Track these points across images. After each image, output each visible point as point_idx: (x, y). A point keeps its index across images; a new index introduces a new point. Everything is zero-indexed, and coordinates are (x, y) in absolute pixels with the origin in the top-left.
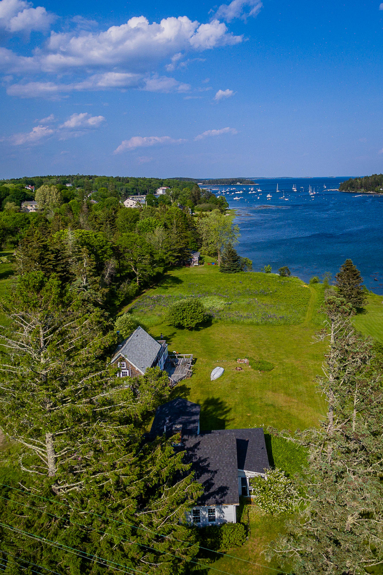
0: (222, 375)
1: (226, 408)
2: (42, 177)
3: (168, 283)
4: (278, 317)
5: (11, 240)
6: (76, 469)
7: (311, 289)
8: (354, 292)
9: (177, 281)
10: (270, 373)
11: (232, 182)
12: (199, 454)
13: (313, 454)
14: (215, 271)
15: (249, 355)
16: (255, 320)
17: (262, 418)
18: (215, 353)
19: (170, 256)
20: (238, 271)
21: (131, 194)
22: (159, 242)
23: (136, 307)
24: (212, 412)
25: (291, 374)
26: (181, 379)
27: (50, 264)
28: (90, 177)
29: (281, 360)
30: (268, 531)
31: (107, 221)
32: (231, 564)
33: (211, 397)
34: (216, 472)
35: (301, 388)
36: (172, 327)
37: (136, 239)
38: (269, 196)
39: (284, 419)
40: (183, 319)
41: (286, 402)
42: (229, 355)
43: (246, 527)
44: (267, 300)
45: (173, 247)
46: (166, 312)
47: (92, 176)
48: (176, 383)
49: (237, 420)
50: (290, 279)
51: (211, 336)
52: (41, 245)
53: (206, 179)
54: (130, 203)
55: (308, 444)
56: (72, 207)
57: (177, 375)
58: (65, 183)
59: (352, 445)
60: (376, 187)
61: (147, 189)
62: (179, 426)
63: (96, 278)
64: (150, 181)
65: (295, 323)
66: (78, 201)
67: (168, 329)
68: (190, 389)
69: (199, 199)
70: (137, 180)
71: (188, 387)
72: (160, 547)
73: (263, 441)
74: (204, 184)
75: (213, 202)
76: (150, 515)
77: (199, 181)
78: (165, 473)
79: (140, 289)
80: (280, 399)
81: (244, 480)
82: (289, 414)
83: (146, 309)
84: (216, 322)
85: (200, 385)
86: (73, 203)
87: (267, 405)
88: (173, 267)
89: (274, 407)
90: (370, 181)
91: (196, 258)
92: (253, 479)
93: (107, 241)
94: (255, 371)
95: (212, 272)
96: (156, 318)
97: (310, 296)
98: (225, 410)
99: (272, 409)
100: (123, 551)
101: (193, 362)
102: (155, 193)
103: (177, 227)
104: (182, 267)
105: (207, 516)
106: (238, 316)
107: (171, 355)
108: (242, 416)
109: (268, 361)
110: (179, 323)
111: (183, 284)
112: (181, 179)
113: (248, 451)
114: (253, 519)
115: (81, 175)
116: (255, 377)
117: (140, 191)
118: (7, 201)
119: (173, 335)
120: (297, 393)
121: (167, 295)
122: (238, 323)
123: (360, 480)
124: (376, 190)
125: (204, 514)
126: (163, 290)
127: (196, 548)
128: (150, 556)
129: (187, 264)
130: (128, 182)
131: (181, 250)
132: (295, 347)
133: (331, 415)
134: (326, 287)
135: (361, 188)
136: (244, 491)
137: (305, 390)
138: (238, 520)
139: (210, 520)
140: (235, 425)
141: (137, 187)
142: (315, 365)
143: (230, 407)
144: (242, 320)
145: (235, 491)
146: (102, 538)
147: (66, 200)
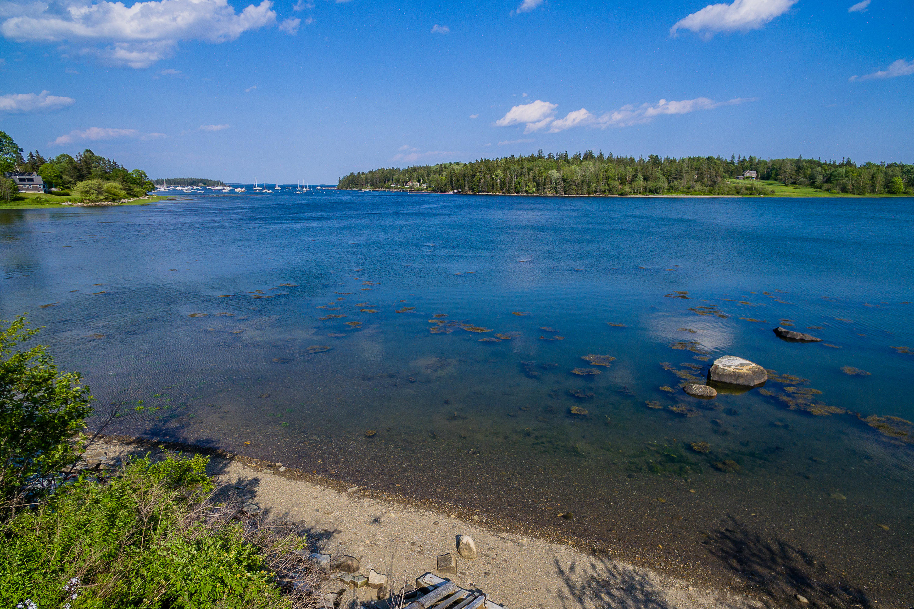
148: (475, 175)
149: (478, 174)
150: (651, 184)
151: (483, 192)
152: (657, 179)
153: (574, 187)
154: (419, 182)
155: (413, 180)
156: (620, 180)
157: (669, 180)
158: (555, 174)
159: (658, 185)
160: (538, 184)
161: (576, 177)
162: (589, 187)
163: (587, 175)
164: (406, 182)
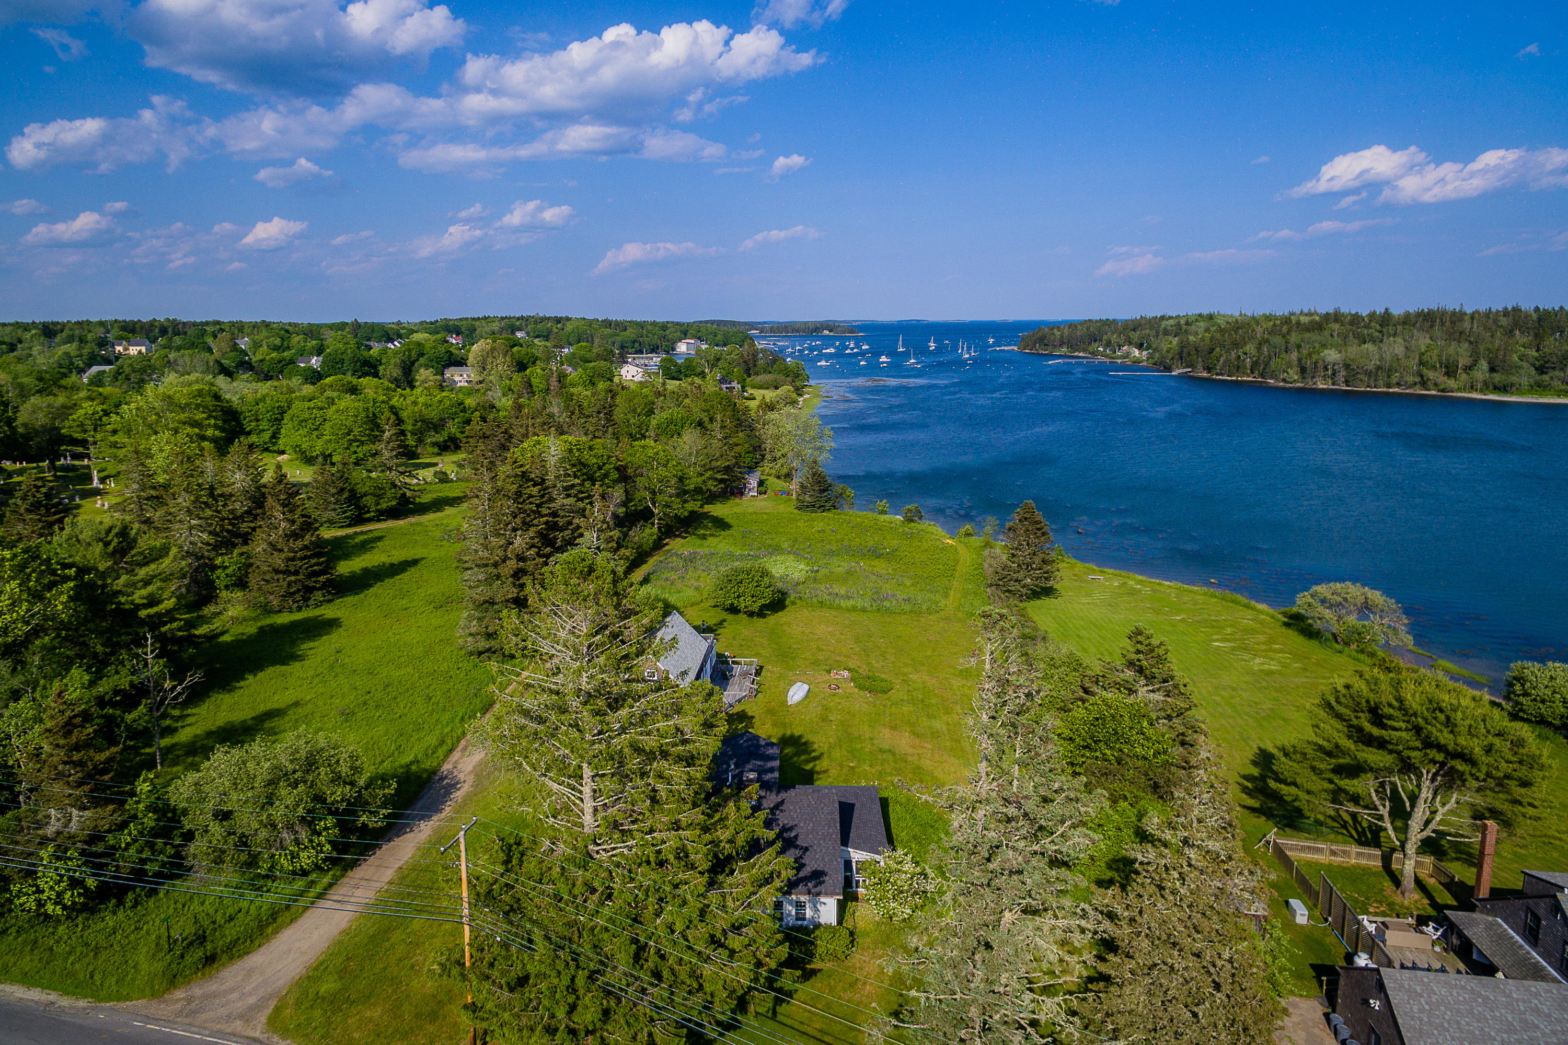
0: (807, 696)
1: (814, 751)
2: (473, 319)
3: (706, 528)
4: (901, 598)
5: (434, 440)
6: (622, 825)
7: (961, 549)
8: (1037, 560)
9: (722, 524)
10: (886, 696)
11: (813, 330)
12: (783, 819)
13: (956, 819)
14: (787, 508)
15: (851, 665)
16: (860, 604)
17: (873, 771)
18: (793, 659)
19: (709, 478)
20: (829, 510)
21: (631, 352)
22: (690, 454)
23: (654, 572)
24: (791, 758)
25: (922, 701)
26: (739, 701)
27: (531, 503)
28: (558, 320)
29: (905, 675)
30: (884, 943)
31: (599, 412)
32: (829, 984)
33: (788, 733)
34: (807, 849)
35: (938, 724)
36: (718, 609)
37: (657, 453)
38: (883, 359)
39: (910, 776)
40: (739, 597)
41: (913, 747)
42: (816, 663)
43: (852, 934)
44: (881, 566)
45: (714, 464)
46: (708, 582)
48: (731, 706)
49: (833, 772)
50: (922, 527)
51: (785, 628)
52: (519, 471)
53: (765, 323)
54: (630, 373)
55: (951, 806)
56: (533, 380)
57: (732, 694)
58: (513, 329)
59: (1012, 811)
60: (1090, 344)
61: (660, 342)
62: (752, 776)
63: (612, 533)
64: (664, 327)
65: (929, 612)
66: (543, 370)
67: (713, 612)
68: (753, 717)
69: (755, 366)
70: (641, 325)
71: (750, 714)
72: (735, 942)
73: (877, 807)
74: (761, 332)
75: (780, 372)
76: (724, 897)
77: (752, 326)
78: (741, 840)
79: (660, 539)
80: (904, 742)
81: (848, 864)
82: (919, 767)
83: (673, 576)
84: (793, 603)
85: (771, 712)
86: (533, 373)
87: (881, 751)
88: (712, 498)
89: (894, 754)
90: (1079, 333)
91: (753, 482)
92: (863, 863)
93: (609, 457)
94: (862, 693)
95: (782, 508)
96: (690, 593)
97: (957, 562)
98: (813, 754)
99: (890, 758)
100: (688, 941)
101: (758, 672)
102: (674, 349)
103: (723, 427)
104: (728, 499)
105: (793, 913)
106: (830, 594)
107: (722, 659)
108: (841, 766)
109: (883, 676)
110: (732, 604)
111: (733, 532)
112: (719, 323)
113: (854, 820)
114: (861, 925)
115: (541, 315)
116: (861, 702)
117: (648, 347)
118: (421, 366)
119: (721, 623)
120: (932, 733)
121: (707, 551)
122: (830, 607)
123: (1020, 859)
124: (1091, 350)
125: (790, 909)
126: (699, 542)
127: (783, 951)
128: (724, 954)
129: (737, 494)
130: (625, 330)
131: (728, 469)
132: (929, 653)
133: (983, 766)
134: (987, 545)
135: (1061, 346)
136: (848, 882)
137: (945, 728)
138: (840, 922)
139: (797, 919)
140: (830, 780)
141: (642, 339)
142: (963, 686)
143: (821, 751)
144: (837, 602)
145: (836, 878)
146: (658, 921)
147: (521, 366)
148: (1214, 350)
149: (1219, 349)
150: (1498, 377)
151: (1222, 374)
152: (1510, 369)
153: (1362, 377)
154: (1140, 347)
155: (1130, 343)
156: (1446, 367)
157: (1541, 370)
158: (1332, 355)
159: (1514, 379)
160: (1303, 370)
161: (1368, 361)
162: (1389, 377)
163: (1388, 358)
164: (1120, 346)
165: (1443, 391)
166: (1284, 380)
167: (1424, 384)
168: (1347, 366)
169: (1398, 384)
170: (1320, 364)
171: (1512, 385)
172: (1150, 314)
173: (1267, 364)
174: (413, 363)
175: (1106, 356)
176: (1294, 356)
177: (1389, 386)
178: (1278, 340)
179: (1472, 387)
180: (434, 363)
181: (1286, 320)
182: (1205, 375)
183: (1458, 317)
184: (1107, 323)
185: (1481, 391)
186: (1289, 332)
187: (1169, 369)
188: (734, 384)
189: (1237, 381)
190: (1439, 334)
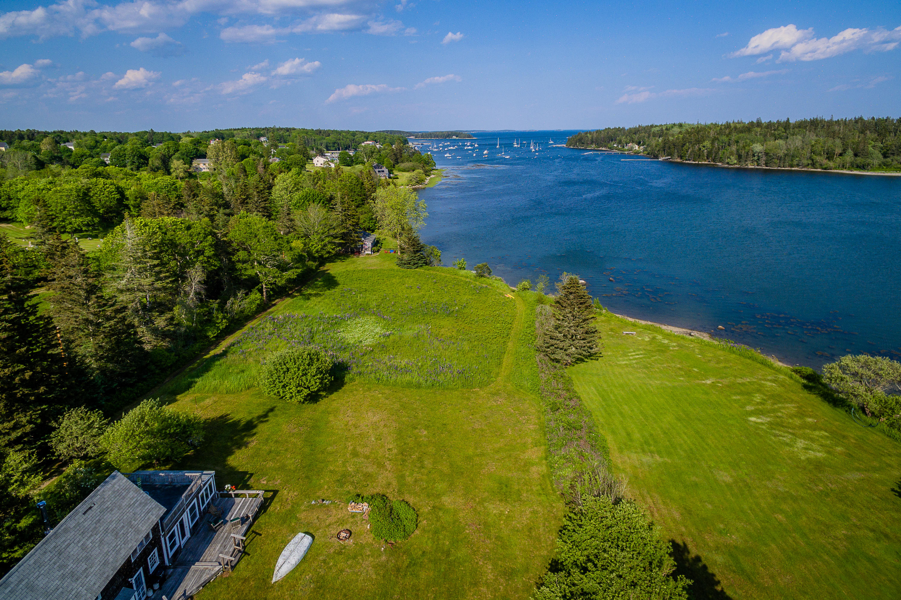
3: (315, 288)
9: (331, 283)
11: (447, 136)
14: (390, 265)
19: (329, 242)
20: (421, 266)
21: (332, 148)
28: (288, 130)
45: (332, 232)
47: (290, 129)
50: (489, 281)
53: (420, 132)
54: (319, 162)
56: (246, 166)
58: (259, 136)
60: (609, 142)
61: (350, 143)
64: (354, 134)
66: (254, 160)
69: (401, 157)
70: (339, 133)
74: (416, 137)
75: (417, 161)
79: (267, 301)
84: (352, 380)
86: (247, 162)
88: (332, 259)
90: (602, 136)
91: (368, 244)
95: (386, 264)
104: (348, 257)
106: (390, 367)
111: (337, 290)
112: (391, 132)
115: (277, 127)
116: (371, 566)
117: (343, 146)
119: (266, 414)
122: (386, 384)
124: (610, 146)
126: (303, 301)
129: (357, 252)
130: (329, 135)
131: (344, 236)
134: (539, 300)
135: (591, 143)
141: (339, 141)
144: (395, 377)
147: (242, 158)
148: (684, 145)
149: (688, 144)
150: (859, 160)
151: (689, 160)
152: (867, 155)
153: (776, 161)
154: (639, 144)
155: (633, 142)
156: (827, 154)
157: (885, 156)
158: (758, 147)
159: (869, 161)
160: (740, 157)
161: (779, 151)
162: (792, 161)
163: (793, 149)
164: (627, 144)
165: (825, 169)
166: (728, 163)
167: (813, 165)
168: (767, 154)
169: (798, 165)
170: (750, 153)
171: (868, 164)
172: (644, 124)
173: (717, 153)
174: (170, 157)
175: (619, 150)
176: (734, 148)
177: (791, 166)
178: (724, 138)
179: (843, 166)
180: (185, 157)
181: (728, 126)
182: (679, 160)
183: (830, 123)
184: (619, 129)
185: (849, 169)
186: (730, 133)
187: (656, 157)
188: (384, 169)
189: (698, 164)
190: (821, 133)
